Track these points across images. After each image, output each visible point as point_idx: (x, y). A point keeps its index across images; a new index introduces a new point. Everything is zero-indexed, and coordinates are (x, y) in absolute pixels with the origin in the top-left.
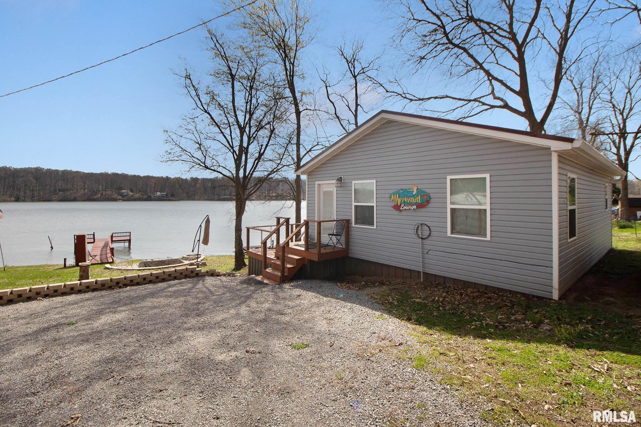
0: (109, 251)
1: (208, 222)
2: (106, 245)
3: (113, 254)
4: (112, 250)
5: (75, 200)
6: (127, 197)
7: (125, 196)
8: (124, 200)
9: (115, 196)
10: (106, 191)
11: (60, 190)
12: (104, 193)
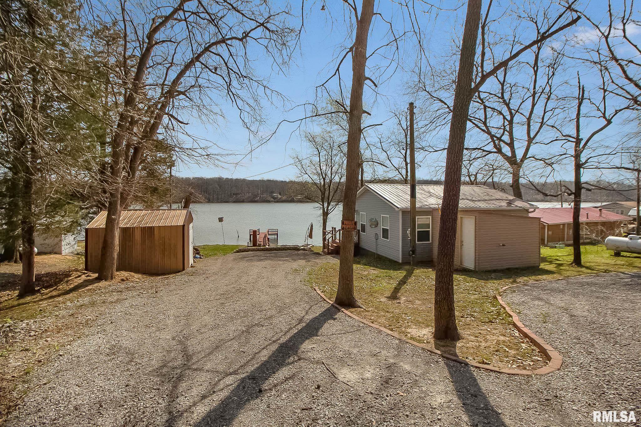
0: (267, 240)
1: (312, 226)
2: (265, 236)
3: (269, 241)
4: (268, 239)
5: (243, 202)
6: (277, 199)
7: (276, 198)
8: (275, 202)
9: (269, 198)
10: (263, 194)
11: (234, 194)
12: (262, 196)
